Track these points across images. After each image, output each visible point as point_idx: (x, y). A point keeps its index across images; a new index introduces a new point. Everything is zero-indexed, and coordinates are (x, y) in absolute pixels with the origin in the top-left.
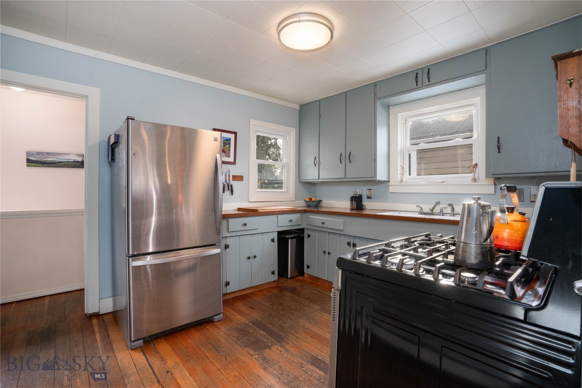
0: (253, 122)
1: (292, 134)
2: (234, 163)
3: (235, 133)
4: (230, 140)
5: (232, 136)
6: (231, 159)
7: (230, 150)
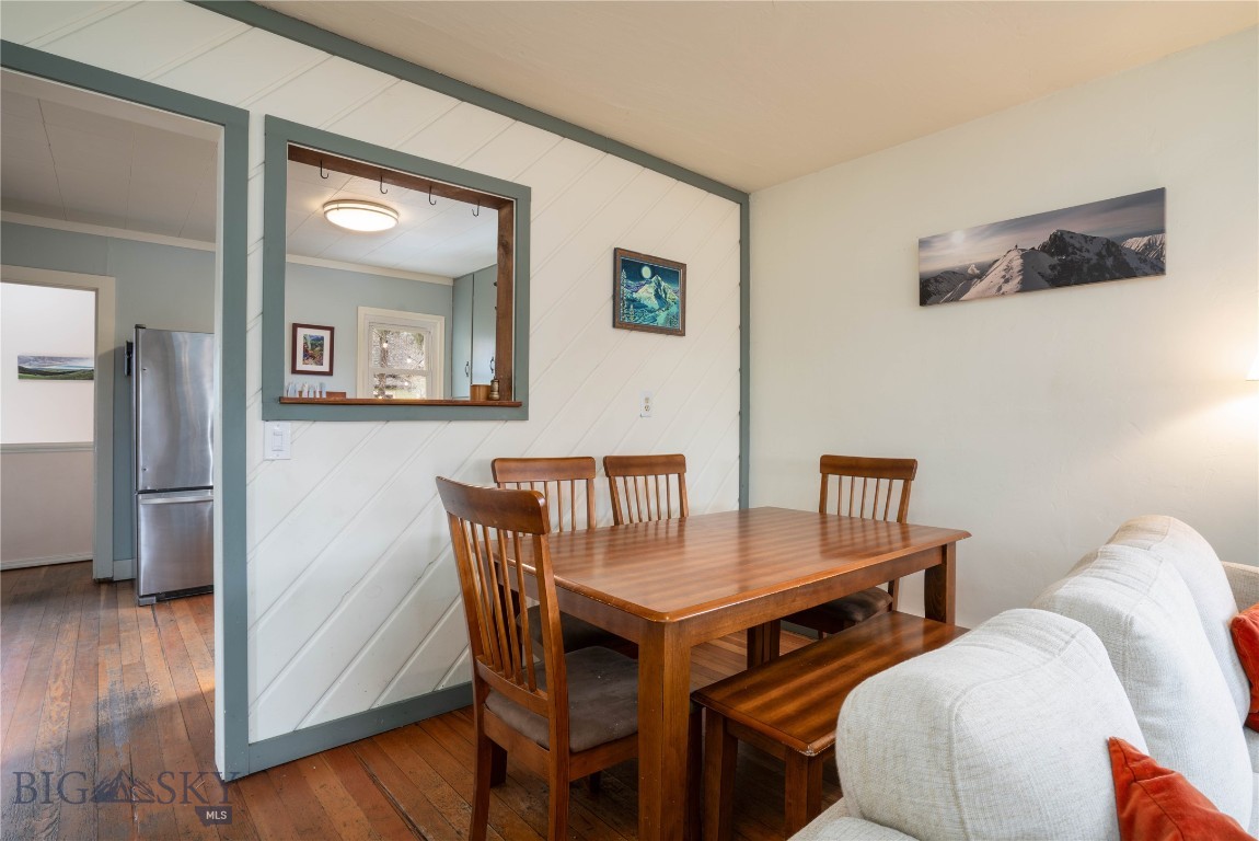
0: (362, 310)
1: (438, 325)
2: (330, 373)
3: (331, 329)
4: (322, 339)
5: (326, 334)
6: (325, 368)
7: (322, 355)
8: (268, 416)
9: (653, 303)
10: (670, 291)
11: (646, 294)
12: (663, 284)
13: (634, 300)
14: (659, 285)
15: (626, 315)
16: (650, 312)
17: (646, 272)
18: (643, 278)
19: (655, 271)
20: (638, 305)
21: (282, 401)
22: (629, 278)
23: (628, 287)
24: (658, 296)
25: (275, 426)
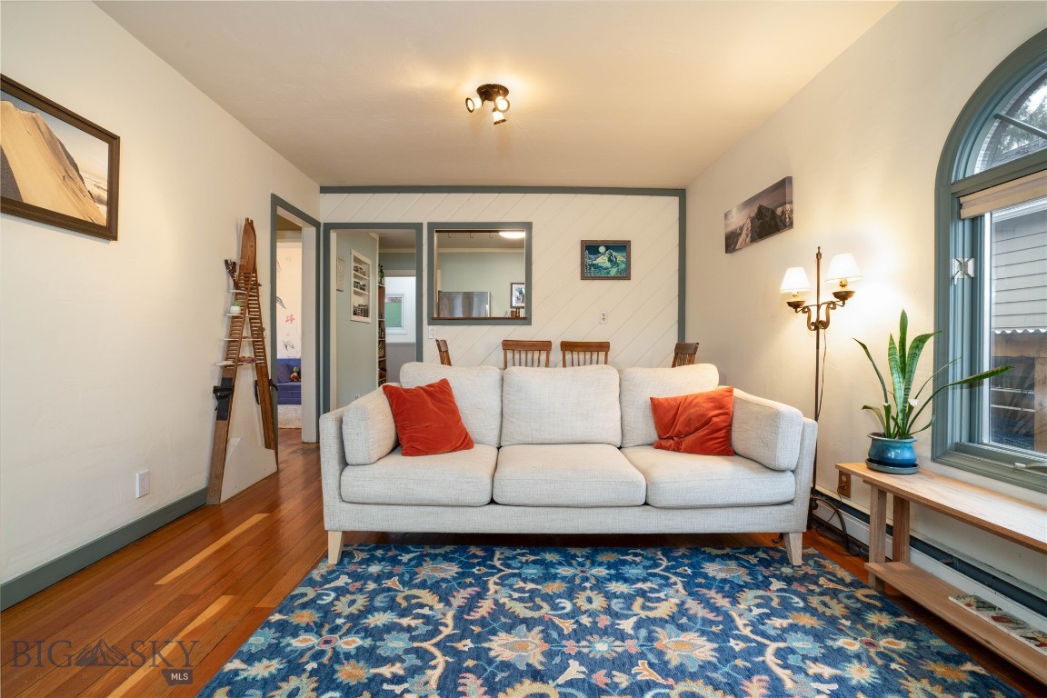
8: (429, 324)
9: (608, 265)
10: (620, 257)
11: (602, 260)
12: (614, 254)
13: (594, 265)
14: (612, 255)
15: (589, 272)
16: (605, 269)
17: (602, 249)
18: (599, 253)
19: (608, 248)
20: (597, 267)
21: (433, 319)
22: (590, 253)
23: (590, 258)
24: (610, 260)
25: (431, 327)
